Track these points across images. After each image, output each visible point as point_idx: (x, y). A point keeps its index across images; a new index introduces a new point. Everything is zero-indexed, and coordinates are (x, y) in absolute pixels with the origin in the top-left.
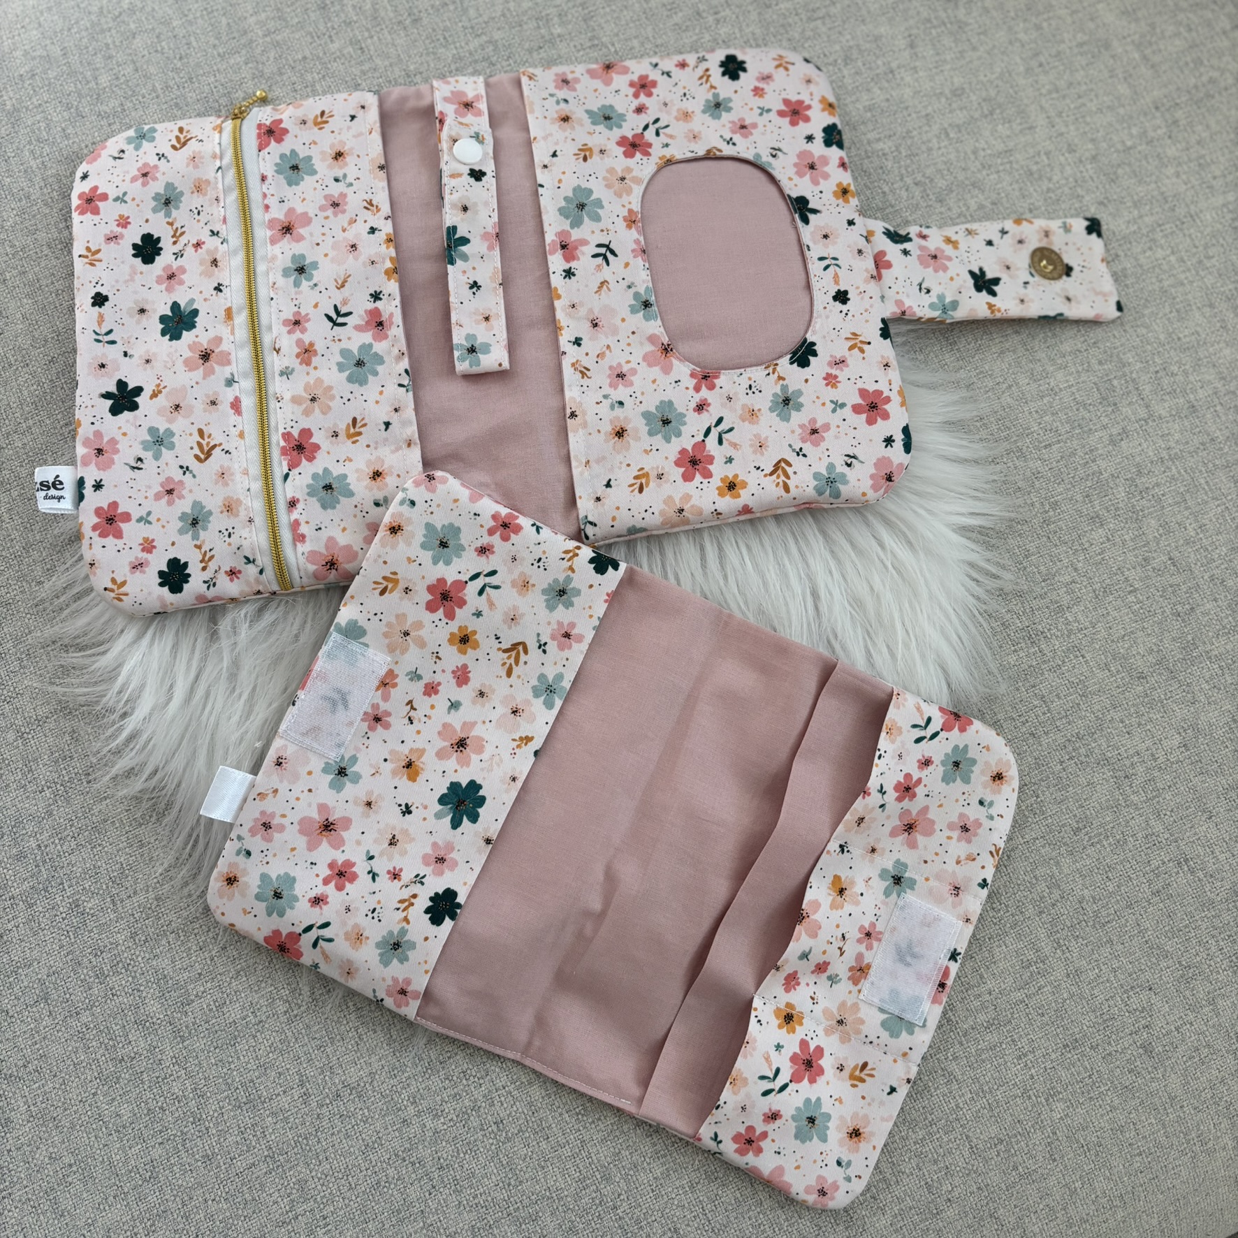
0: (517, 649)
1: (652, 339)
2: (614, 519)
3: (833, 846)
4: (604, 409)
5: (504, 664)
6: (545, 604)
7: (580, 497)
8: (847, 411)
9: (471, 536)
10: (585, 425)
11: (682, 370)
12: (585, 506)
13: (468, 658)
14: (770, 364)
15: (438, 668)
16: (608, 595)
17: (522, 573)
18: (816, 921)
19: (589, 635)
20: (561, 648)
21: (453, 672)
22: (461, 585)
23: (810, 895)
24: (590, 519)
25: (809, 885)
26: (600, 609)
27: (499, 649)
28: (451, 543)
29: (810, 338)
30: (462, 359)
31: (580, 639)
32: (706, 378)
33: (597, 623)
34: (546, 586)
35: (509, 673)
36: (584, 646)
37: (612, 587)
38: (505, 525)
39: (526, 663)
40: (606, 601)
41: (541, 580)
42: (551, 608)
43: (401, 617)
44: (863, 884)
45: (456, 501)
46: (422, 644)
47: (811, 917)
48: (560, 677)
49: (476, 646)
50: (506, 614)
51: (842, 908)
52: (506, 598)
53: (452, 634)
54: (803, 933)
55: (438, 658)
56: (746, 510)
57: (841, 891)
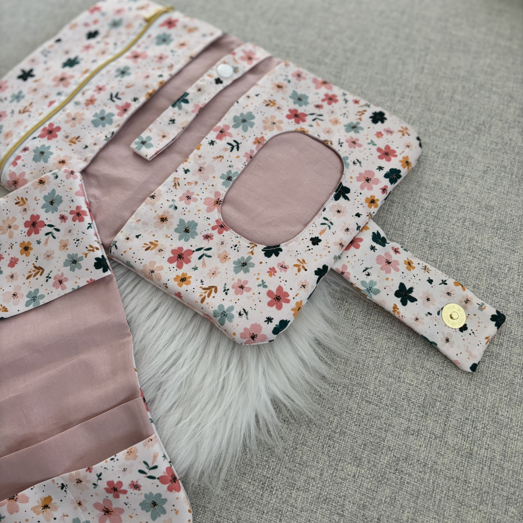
0: (39, 270)
1: (217, 194)
2: (125, 252)
3: (59, 480)
4: (167, 205)
5: (30, 272)
6: (64, 261)
7: (122, 232)
8: (264, 291)
9: (64, 208)
10: (153, 204)
11: (216, 215)
12: (120, 237)
13: (21, 257)
14: (254, 242)
15: (9, 251)
16: (91, 280)
17: (67, 240)
18: (18, 506)
19: (68, 290)
20: (54, 285)
21: (12, 258)
22: (43, 224)
23: (27, 492)
24: (117, 244)
25: (32, 487)
26: (82, 283)
27: (34, 264)
28: (55, 204)
29: (282, 246)
30: (136, 143)
31: (64, 288)
32: (221, 227)
33: (76, 288)
34: (71, 254)
35: (28, 278)
36: (62, 293)
37: (96, 278)
38: (78, 214)
39: (37, 279)
40: (88, 282)
41: (72, 250)
42: (65, 265)
43: (14, 219)
44: (61, 515)
45: (71, 189)
46: (11, 236)
47: (17, 503)
48: (42, 297)
49: (27, 255)
50: (48, 251)
51: (38, 514)
52: (53, 245)
53: (24, 242)
54: (6, 506)
55: (12, 247)
56: (179, 295)
57: (46, 507)
